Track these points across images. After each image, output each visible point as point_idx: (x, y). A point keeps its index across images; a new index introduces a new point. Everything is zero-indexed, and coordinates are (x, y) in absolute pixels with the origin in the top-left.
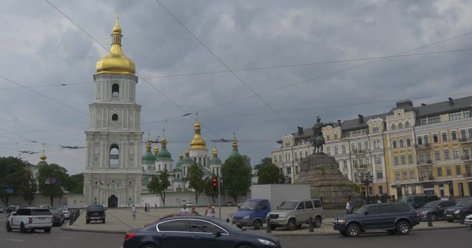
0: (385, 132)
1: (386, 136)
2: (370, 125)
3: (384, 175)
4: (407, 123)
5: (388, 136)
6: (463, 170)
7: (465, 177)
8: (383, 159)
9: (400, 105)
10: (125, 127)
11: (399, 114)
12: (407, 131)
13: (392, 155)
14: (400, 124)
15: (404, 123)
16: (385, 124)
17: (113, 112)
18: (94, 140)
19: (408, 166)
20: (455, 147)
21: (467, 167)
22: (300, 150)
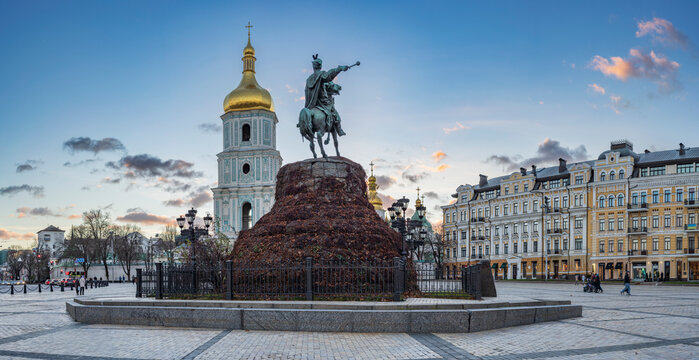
0: (591, 184)
1: (592, 190)
2: (572, 173)
3: (584, 245)
4: (621, 173)
5: (594, 189)
6: (685, 244)
7: (686, 253)
8: (584, 223)
9: (615, 147)
10: (258, 179)
11: (612, 159)
12: (619, 185)
13: (597, 218)
14: (612, 175)
15: (617, 172)
16: (592, 171)
17: (244, 162)
18: (222, 198)
19: (616, 234)
20: (679, 212)
21: (691, 240)
22: (480, 206)
